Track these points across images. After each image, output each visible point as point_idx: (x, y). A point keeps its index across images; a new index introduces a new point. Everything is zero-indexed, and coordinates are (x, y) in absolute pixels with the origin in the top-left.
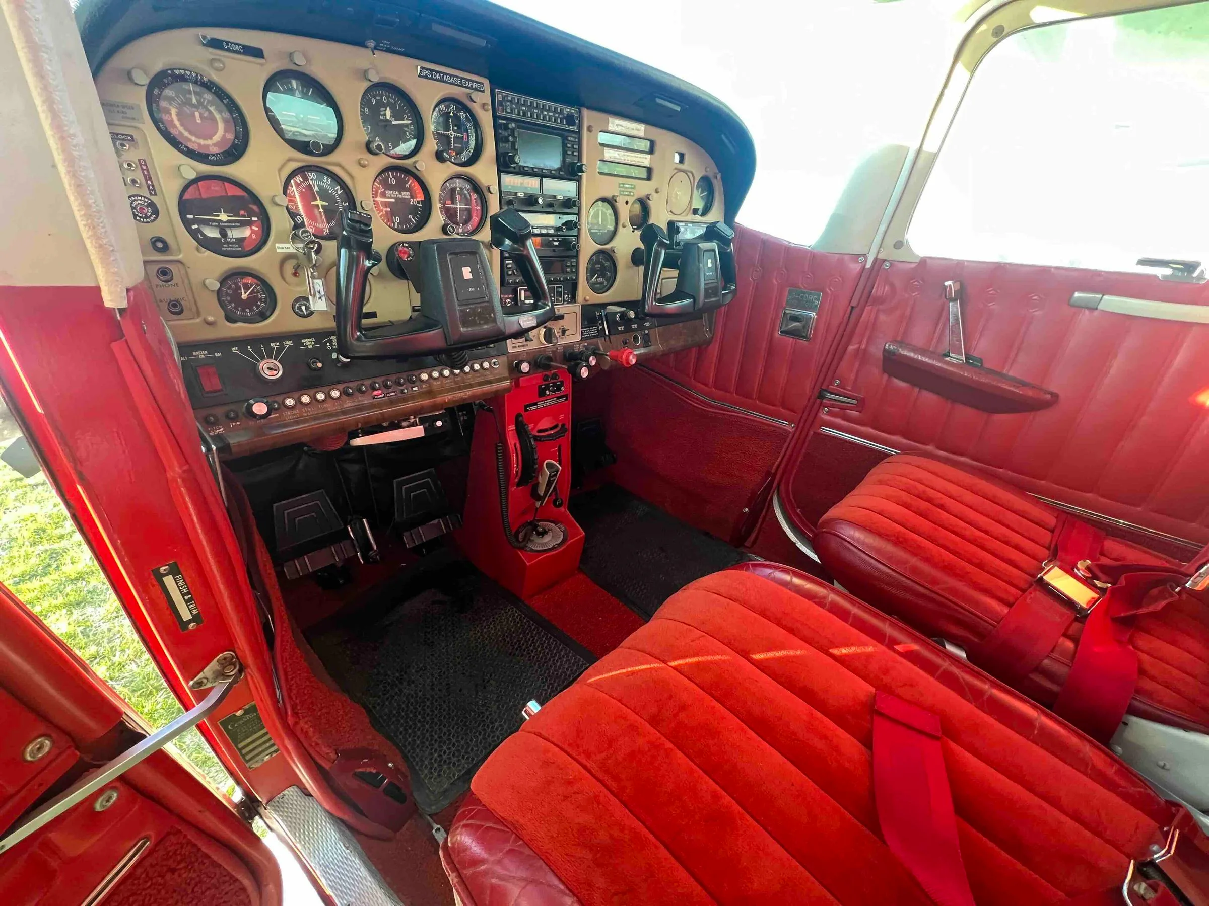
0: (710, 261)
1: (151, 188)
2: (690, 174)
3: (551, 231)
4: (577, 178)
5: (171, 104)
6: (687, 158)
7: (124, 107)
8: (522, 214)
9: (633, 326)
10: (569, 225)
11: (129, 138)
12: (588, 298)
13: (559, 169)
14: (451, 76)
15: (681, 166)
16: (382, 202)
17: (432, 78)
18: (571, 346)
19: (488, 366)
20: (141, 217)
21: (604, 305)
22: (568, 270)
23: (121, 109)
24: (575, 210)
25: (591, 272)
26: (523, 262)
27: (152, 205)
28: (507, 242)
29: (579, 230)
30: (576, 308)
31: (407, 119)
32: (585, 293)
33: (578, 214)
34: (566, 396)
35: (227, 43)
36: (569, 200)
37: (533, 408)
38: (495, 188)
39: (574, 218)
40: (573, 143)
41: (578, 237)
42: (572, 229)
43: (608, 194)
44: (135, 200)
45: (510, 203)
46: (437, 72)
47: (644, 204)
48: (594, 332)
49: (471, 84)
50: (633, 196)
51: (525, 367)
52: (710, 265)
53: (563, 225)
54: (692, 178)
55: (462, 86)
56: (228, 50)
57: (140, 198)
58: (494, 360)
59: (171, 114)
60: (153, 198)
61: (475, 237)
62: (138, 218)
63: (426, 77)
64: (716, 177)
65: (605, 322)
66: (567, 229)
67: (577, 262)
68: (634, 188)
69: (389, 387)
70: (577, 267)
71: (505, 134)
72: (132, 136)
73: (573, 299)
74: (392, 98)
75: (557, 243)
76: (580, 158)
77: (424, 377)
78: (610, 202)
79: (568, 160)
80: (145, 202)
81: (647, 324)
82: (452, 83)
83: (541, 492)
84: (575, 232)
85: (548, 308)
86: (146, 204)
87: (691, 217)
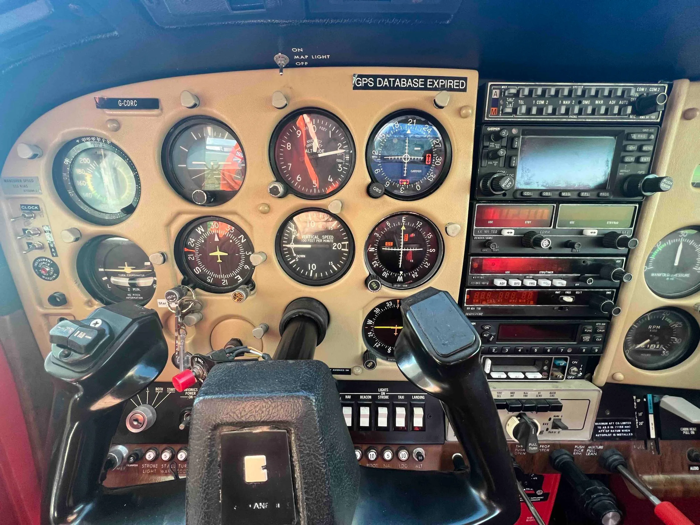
1: (53, 250)
3: (561, 284)
4: (639, 198)
5: (86, 172)
7: (25, 181)
11: (36, 208)
12: (620, 375)
13: (601, 188)
14: (407, 77)
16: (295, 249)
17: (375, 88)
18: (570, 447)
19: (407, 457)
20: (46, 276)
22: (586, 338)
23: (23, 184)
27: (54, 265)
30: (591, 389)
31: (341, 148)
32: (616, 366)
35: (122, 100)
36: (613, 235)
38: (457, 227)
40: (643, 143)
41: (618, 289)
44: (41, 262)
45: (486, 245)
46: (384, 77)
48: (624, 431)
49: (442, 82)
55: (426, 89)
56: (123, 108)
57: (44, 260)
58: (420, 450)
59: (85, 180)
60: (54, 259)
62: (43, 277)
63: (366, 87)
65: (651, 418)
67: (609, 327)
70: (607, 333)
71: (496, 146)
72: (38, 206)
74: (323, 126)
75: (570, 298)
76: (654, 166)
79: (623, 171)
80: (48, 263)
82: (410, 88)
86: (49, 264)
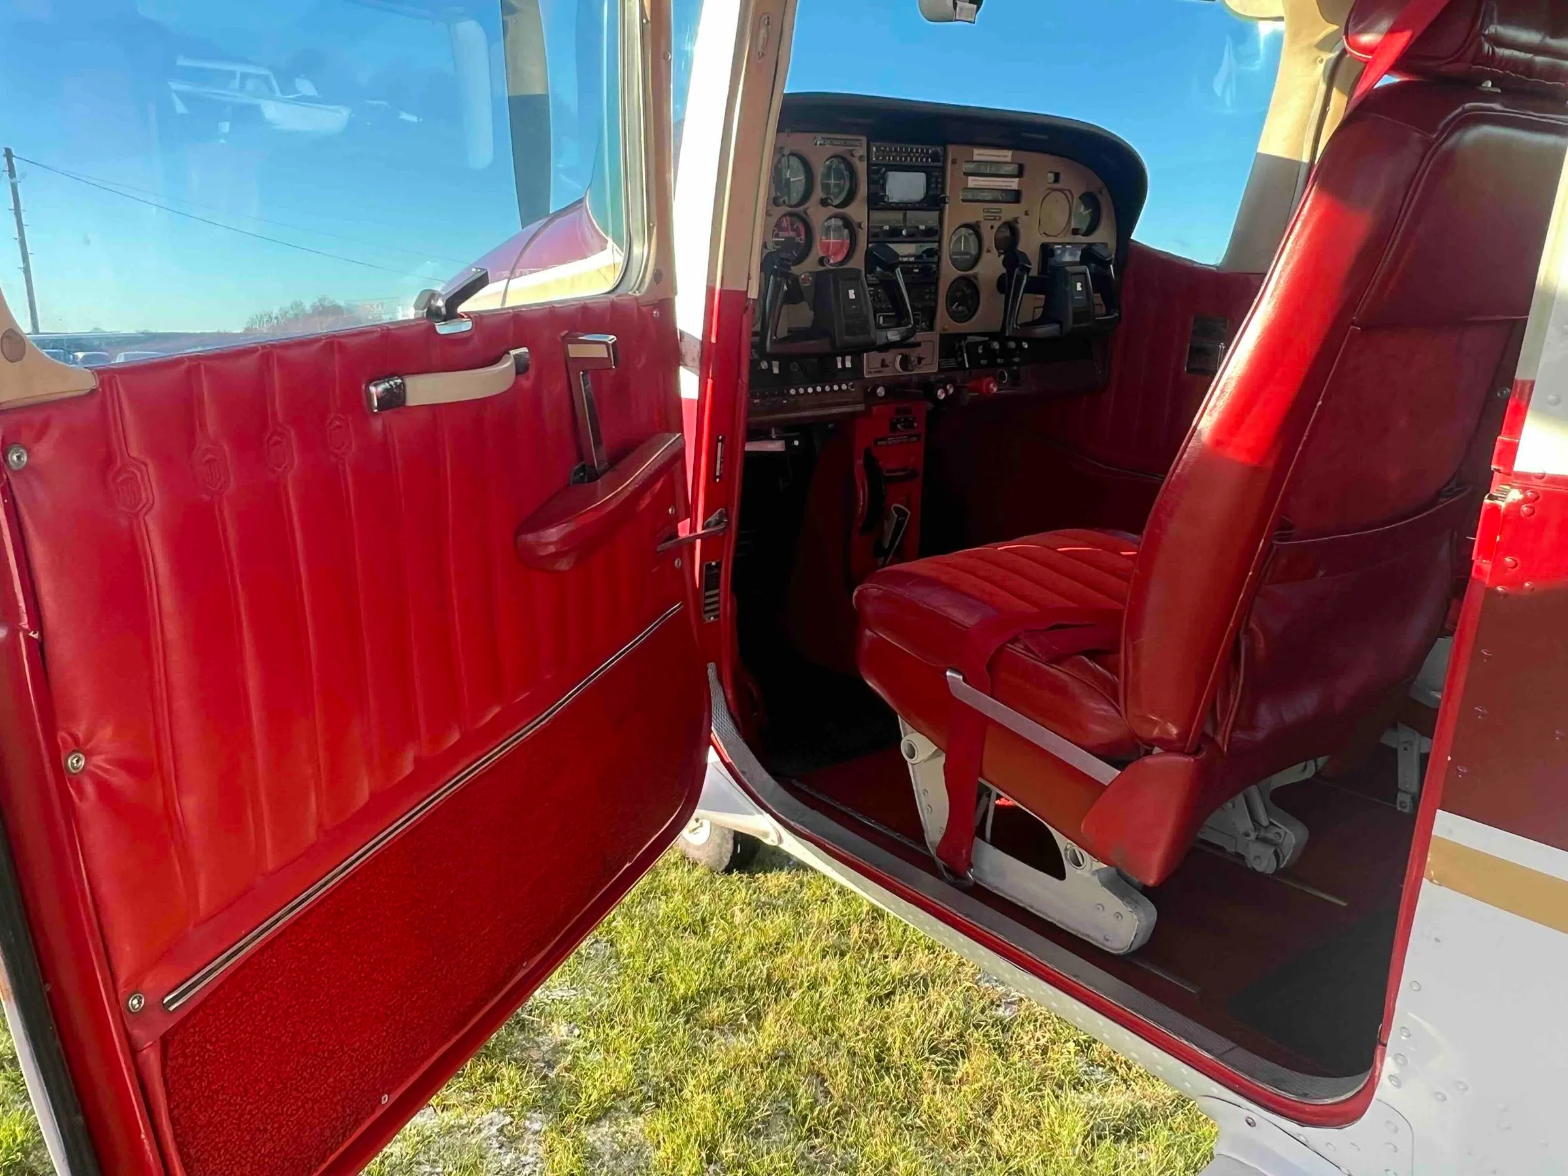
0: (1079, 285)
2: (1067, 192)
3: (912, 259)
4: (939, 208)
6: (1062, 176)
8: (891, 246)
9: (999, 360)
10: (930, 253)
12: (946, 327)
13: (922, 201)
14: (839, 139)
15: (1056, 186)
17: (827, 144)
18: (927, 374)
19: (846, 387)
21: (963, 336)
22: (927, 297)
24: (936, 238)
25: (951, 300)
26: (890, 286)
28: (878, 269)
29: (939, 258)
30: (934, 336)
32: (944, 321)
33: (940, 242)
34: (918, 436)
36: (931, 228)
37: (884, 443)
38: (865, 225)
39: (935, 245)
40: (937, 178)
41: (938, 264)
42: (933, 256)
43: (971, 220)
45: (876, 235)
46: (829, 139)
47: (1012, 227)
48: (952, 363)
49: (852, 142)
50: (1000, 219)
51: (881, 391)
52: (1079, 288)
53: (924, 252)
54: (1070, 198)
55: (844, 145)
61: (848, 266)
64: (1101, 193)
65: (965, 354)
66: (928, 256)
67: (937, 289)
68: (1000, 212)
69: (766, 396)
70: (936, 293)
71: (876, 177)
73: (931, 327)
75: (917, 271)
76: (943, 190)
77: (793, 392)
78: (975, 228)
79: (931, 193)
81: (1016, 360)
82: (838, 144)
83: (886, 545)
84: (935, 259)
85: (910, 326)
87: (1070, 238)
